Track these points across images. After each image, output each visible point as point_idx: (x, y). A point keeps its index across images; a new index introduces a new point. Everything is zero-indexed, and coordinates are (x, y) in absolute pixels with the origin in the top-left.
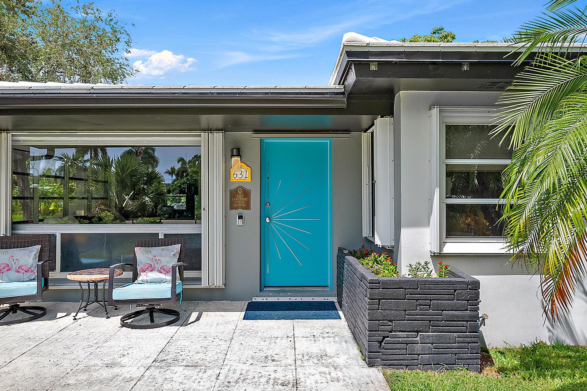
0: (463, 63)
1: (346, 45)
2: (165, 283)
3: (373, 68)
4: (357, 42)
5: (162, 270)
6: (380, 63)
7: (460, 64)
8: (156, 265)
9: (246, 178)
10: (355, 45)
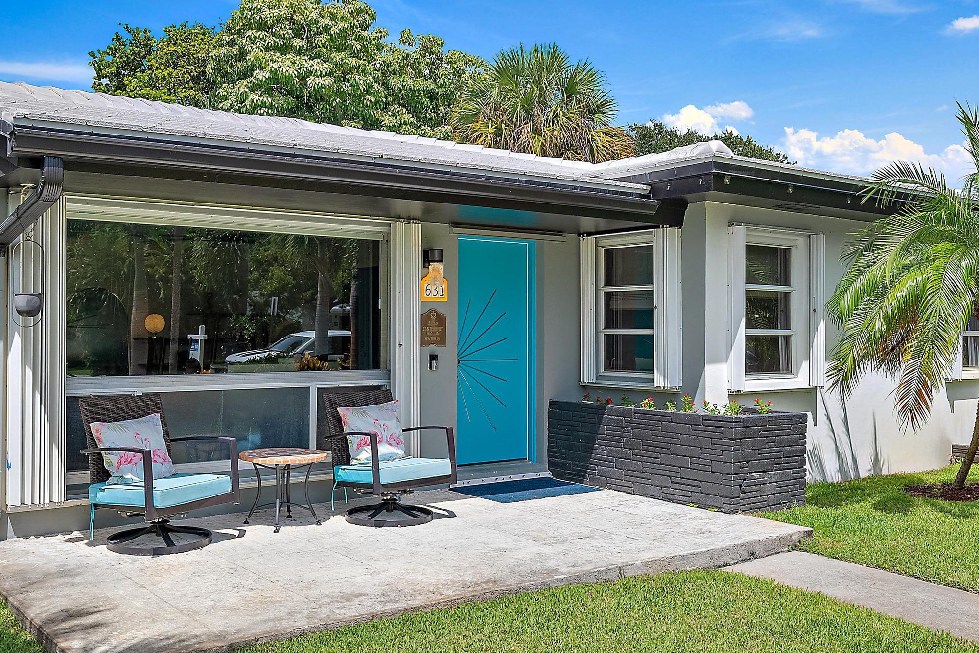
0: (789, 185)
1: (716, 155)
2: (395, 460)
3: (727, 181)
4: (724, 154)
5: (392, 441)
6: (733, 178)
7: (787, 186)
8: (383, 432)
9: (442, 295)
10: (723, 156)
